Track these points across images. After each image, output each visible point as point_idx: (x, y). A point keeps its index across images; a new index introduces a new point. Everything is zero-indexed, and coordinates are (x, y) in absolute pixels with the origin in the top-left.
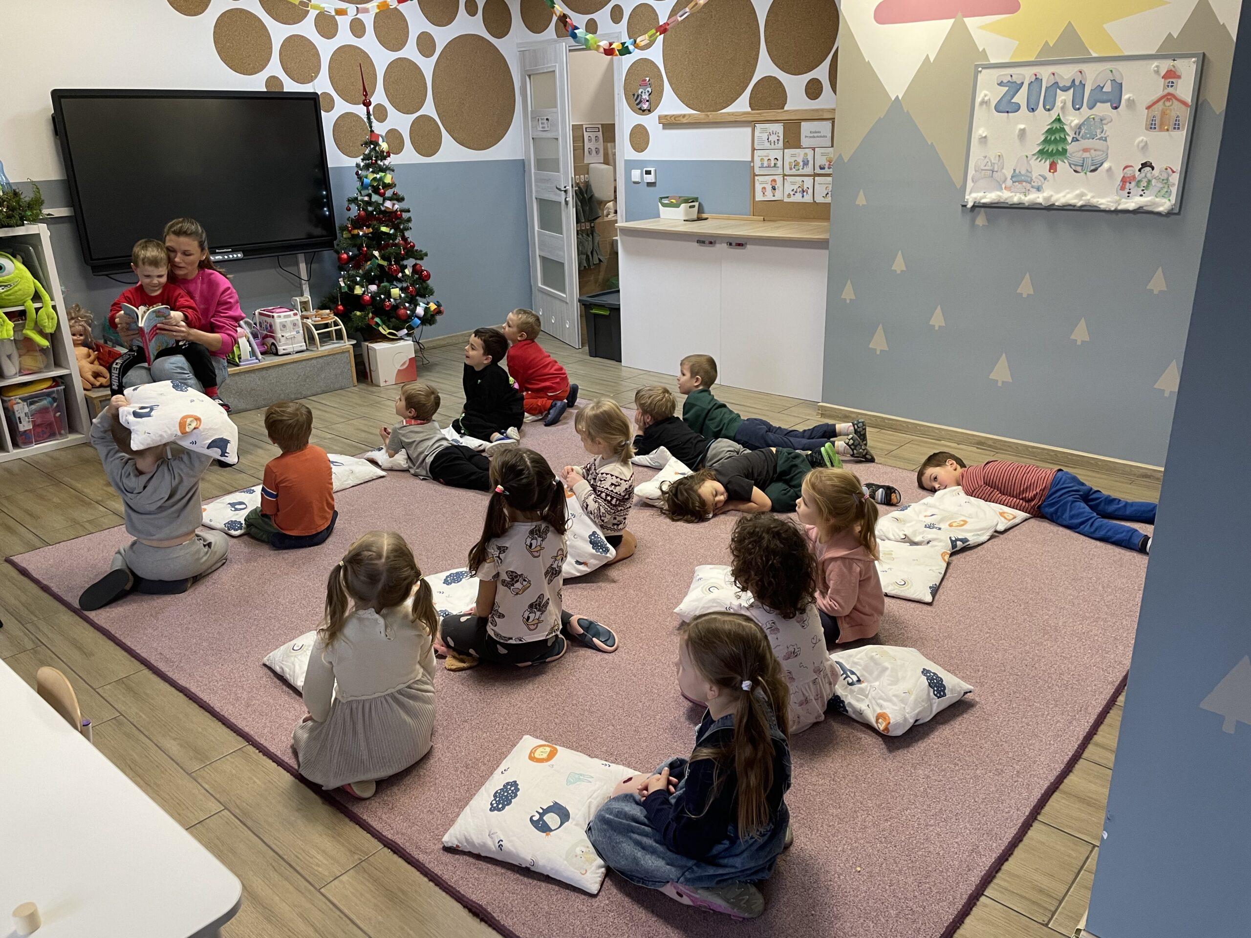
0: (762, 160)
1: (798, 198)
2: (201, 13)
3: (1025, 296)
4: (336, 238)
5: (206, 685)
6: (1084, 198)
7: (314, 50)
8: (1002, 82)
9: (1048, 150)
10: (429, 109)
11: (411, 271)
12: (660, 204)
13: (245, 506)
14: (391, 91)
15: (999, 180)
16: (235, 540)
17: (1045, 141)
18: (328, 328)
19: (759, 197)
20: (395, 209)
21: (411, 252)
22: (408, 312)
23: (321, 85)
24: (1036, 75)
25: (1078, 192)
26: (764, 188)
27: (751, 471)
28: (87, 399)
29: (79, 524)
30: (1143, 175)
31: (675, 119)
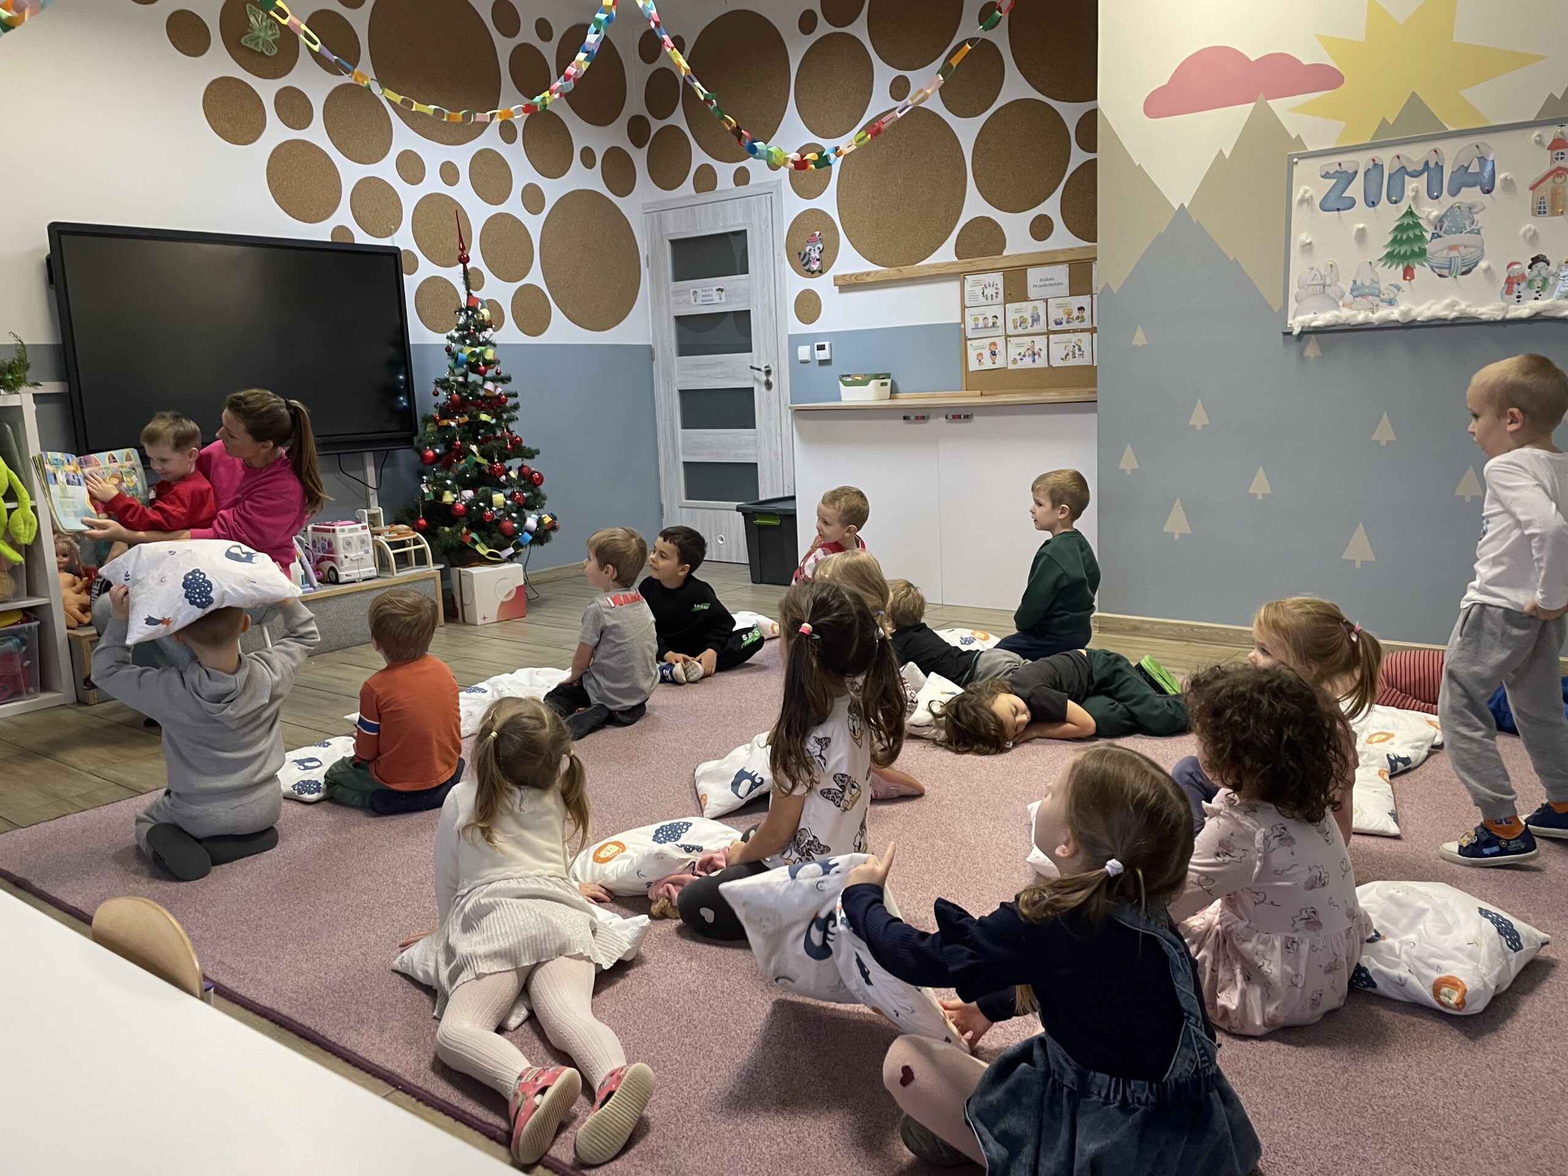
0: (976, 319)
1: (1027, 363)
2: (251, 142)
3: (1383, 443)
4: (416, 433)
5: (305, 1004)
6: (1457, 308)
7: (395, 197)
8: (1327, 173)
9: (1400, 252)
10: (535, 277)
11: (517, 473)
12: (841, 383)
13: (319, 764)
14: (490, 253)
15: (1333, 295)
16: (310, 808)
17: (1394, 241)
18: (404, 547)
19: (974, 366)
20: (497, 393)
21: (518, 450)
22: (515, 525)
23: (403, 239)
24: (1374, 160)
25: (1447, 301)
26: (981, 354)
27: (1058, 680)
28: (71, 641)
29: (65, 800)
30: (1535, 273)
31: (856, 278)
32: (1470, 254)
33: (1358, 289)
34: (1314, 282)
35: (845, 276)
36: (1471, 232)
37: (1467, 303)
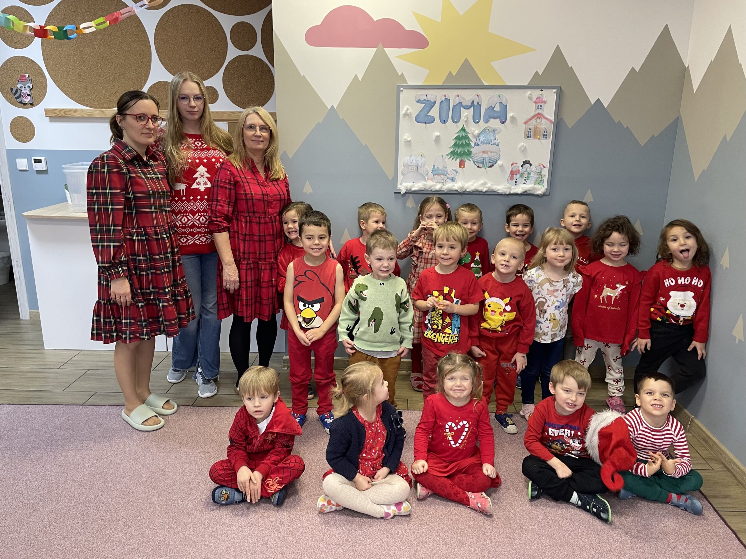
6: (487, 186)
8: (419, 100)
9: (458, 151)
15: (422, 173)
17: (455, 145)
24: (445, 96)
25: (482, 181)
30: (524, 169)
31: (64, 113)
32: (493, 156)
33: (436, 170)
34: (412, 164)
35: (54, 110)
36: (494, 144)
37: (492, 183)
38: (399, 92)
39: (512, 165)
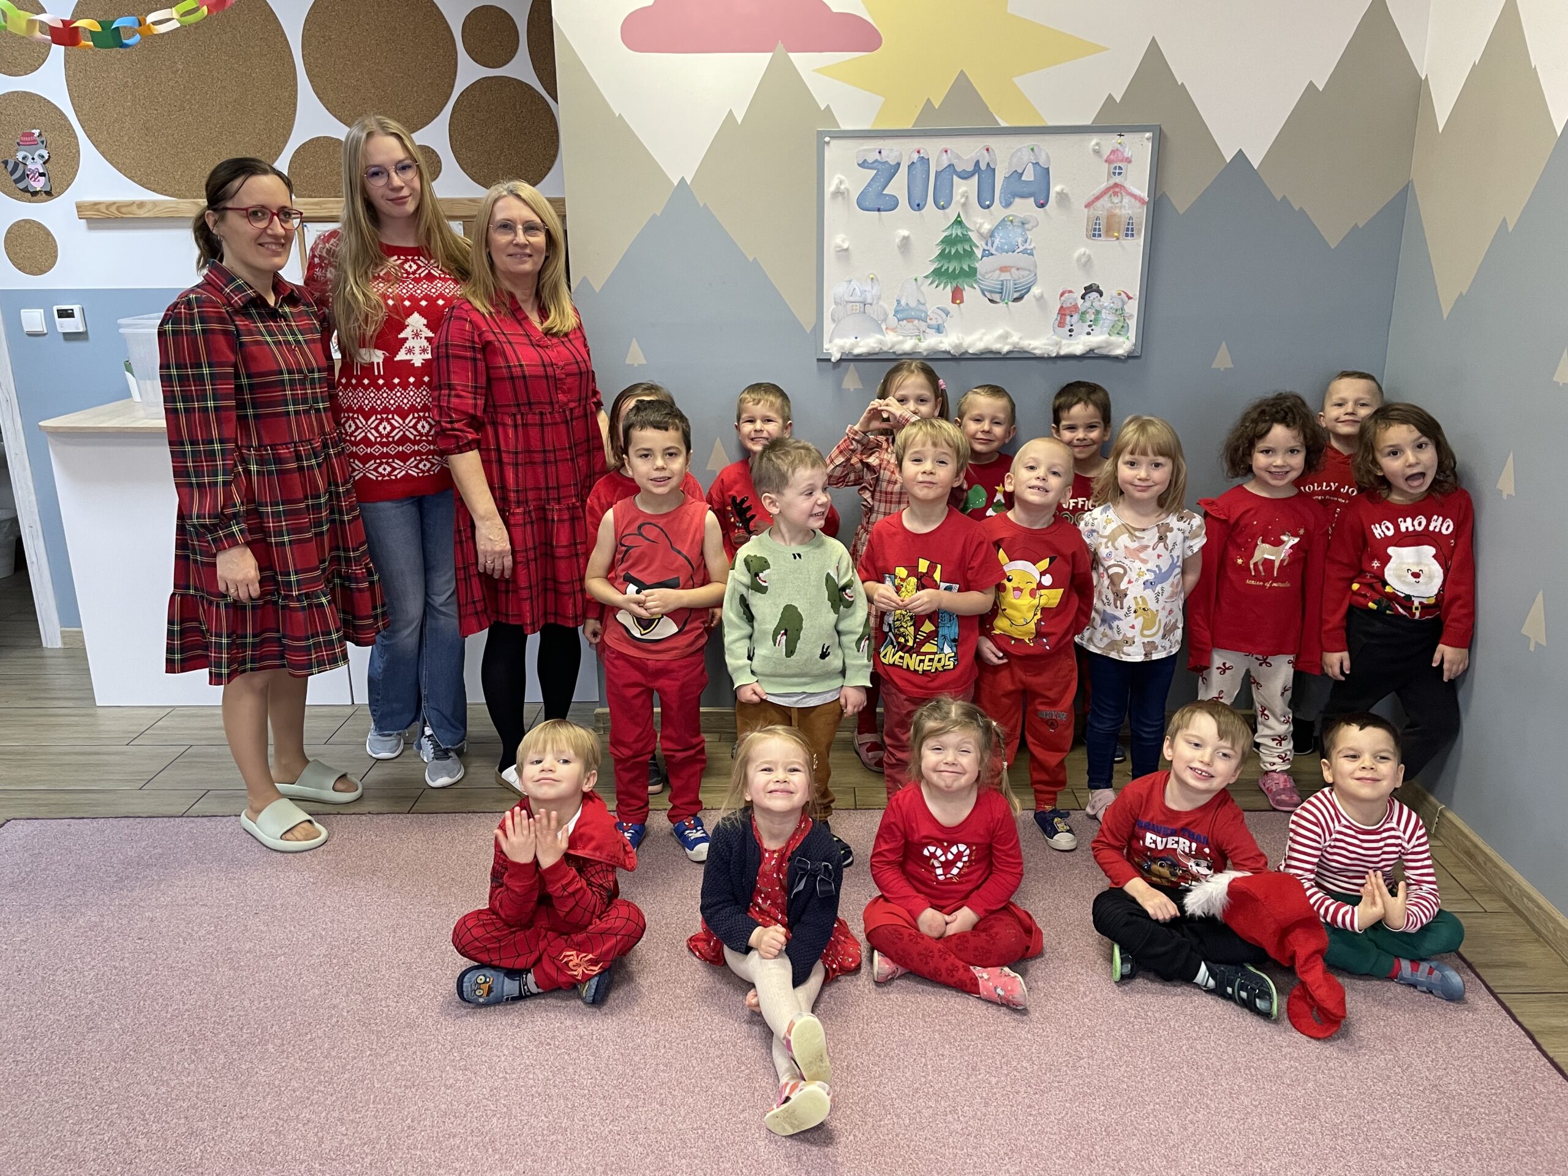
6: (1009, 341)
8: (864, 161)
9: (948, 269)
15: (875, 317)
17: (942, 255)
24: (918, 152)
25: (1000, 332)
30: (1088, 304)
31: (118, 209)
32: (1023, 277)
33: (903, 310)
34: (852, 299)
35: (96, 204)
36: (1024, 252)
37: (1020, 335)
38: (821, 147)
39: (1062, 295)
